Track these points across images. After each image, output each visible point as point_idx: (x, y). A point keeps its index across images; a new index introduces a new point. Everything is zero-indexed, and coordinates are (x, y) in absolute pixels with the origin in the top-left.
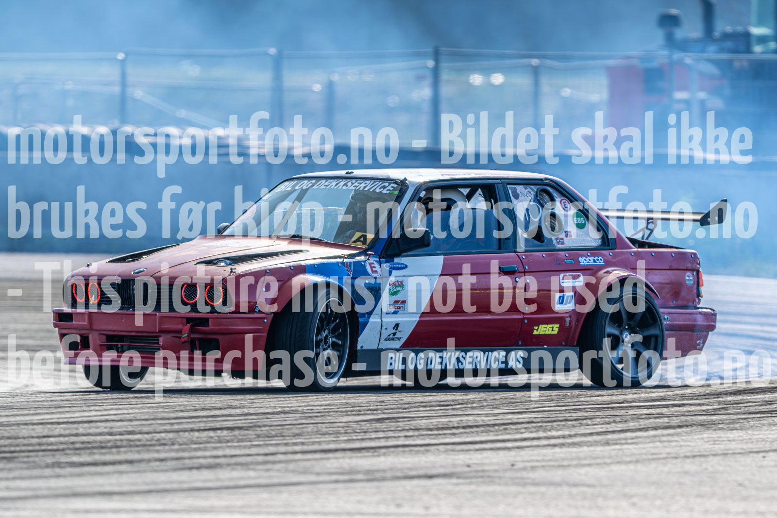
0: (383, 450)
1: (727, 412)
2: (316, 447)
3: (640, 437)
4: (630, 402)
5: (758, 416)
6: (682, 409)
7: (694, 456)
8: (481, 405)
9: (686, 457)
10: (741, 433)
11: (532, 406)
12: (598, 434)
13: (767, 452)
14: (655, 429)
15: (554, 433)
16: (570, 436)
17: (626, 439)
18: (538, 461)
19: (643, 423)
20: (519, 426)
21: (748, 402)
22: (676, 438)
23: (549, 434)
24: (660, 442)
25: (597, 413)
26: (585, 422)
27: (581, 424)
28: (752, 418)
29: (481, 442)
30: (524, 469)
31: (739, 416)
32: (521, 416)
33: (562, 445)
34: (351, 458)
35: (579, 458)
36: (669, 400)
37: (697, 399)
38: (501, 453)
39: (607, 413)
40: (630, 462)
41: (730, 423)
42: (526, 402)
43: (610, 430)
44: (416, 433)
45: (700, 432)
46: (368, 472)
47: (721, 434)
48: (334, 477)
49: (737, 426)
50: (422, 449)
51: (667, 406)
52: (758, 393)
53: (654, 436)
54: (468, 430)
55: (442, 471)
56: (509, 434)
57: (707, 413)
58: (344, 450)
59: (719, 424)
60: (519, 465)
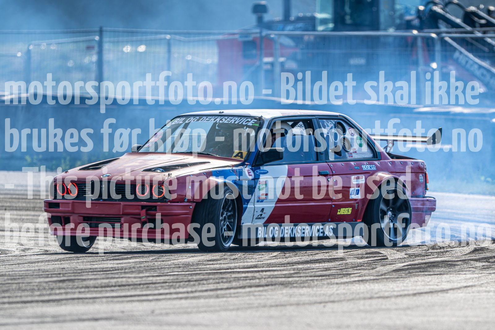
0: (65, 302)
1: (299, 275)
2: (18, 299)
3: (241, 293)
4: (233, 269)
5: (320, 278)
6: (268, 273)
7: (277, 306)
8: (130, 270)
9: (271, 306)
10: (309, 290)
11: (166, 271)
12: (211, 290)
13: (326, 302)
14: (250, 287)
15: (181, 290)
16: (192, 292)
17: (230, 294)
18: (170, 309)
19: (241, 283)
20: (157, 285)
21: (313, 269)
22: (264, 293)
23: (178, 290)
24: (254, 296)
25: (211, 276)
26: (202, 282)
27: (199, 284)
28: (317, 280)
29: (131, 296)
30: (161, 314)
31: (307, 278)
32: (158, 278)
33: (186, 298)
34: (42, 307)
35: (198, 307)
36: (260, 267)
37: (279, 267)
38: (145, 304)
39: (217, 276)
40: (233, 310)
41: (301, 283)
42: (161, 268)
43: (219, 287)
44: (87, 290)
45: (281, 289)
46: (54, 317)
47: (295, 290)
48: (31, 320)
49: (306, 285)
50: (91, 301)
51: (259, 271)
52: (320, 262)
53: (250, 292)
54: (122, 288)
55: (104, 315)
56: (150, 290)
57: (285, 276)
58: (37, 301)
59: (293, 283)
60: (157, 312)
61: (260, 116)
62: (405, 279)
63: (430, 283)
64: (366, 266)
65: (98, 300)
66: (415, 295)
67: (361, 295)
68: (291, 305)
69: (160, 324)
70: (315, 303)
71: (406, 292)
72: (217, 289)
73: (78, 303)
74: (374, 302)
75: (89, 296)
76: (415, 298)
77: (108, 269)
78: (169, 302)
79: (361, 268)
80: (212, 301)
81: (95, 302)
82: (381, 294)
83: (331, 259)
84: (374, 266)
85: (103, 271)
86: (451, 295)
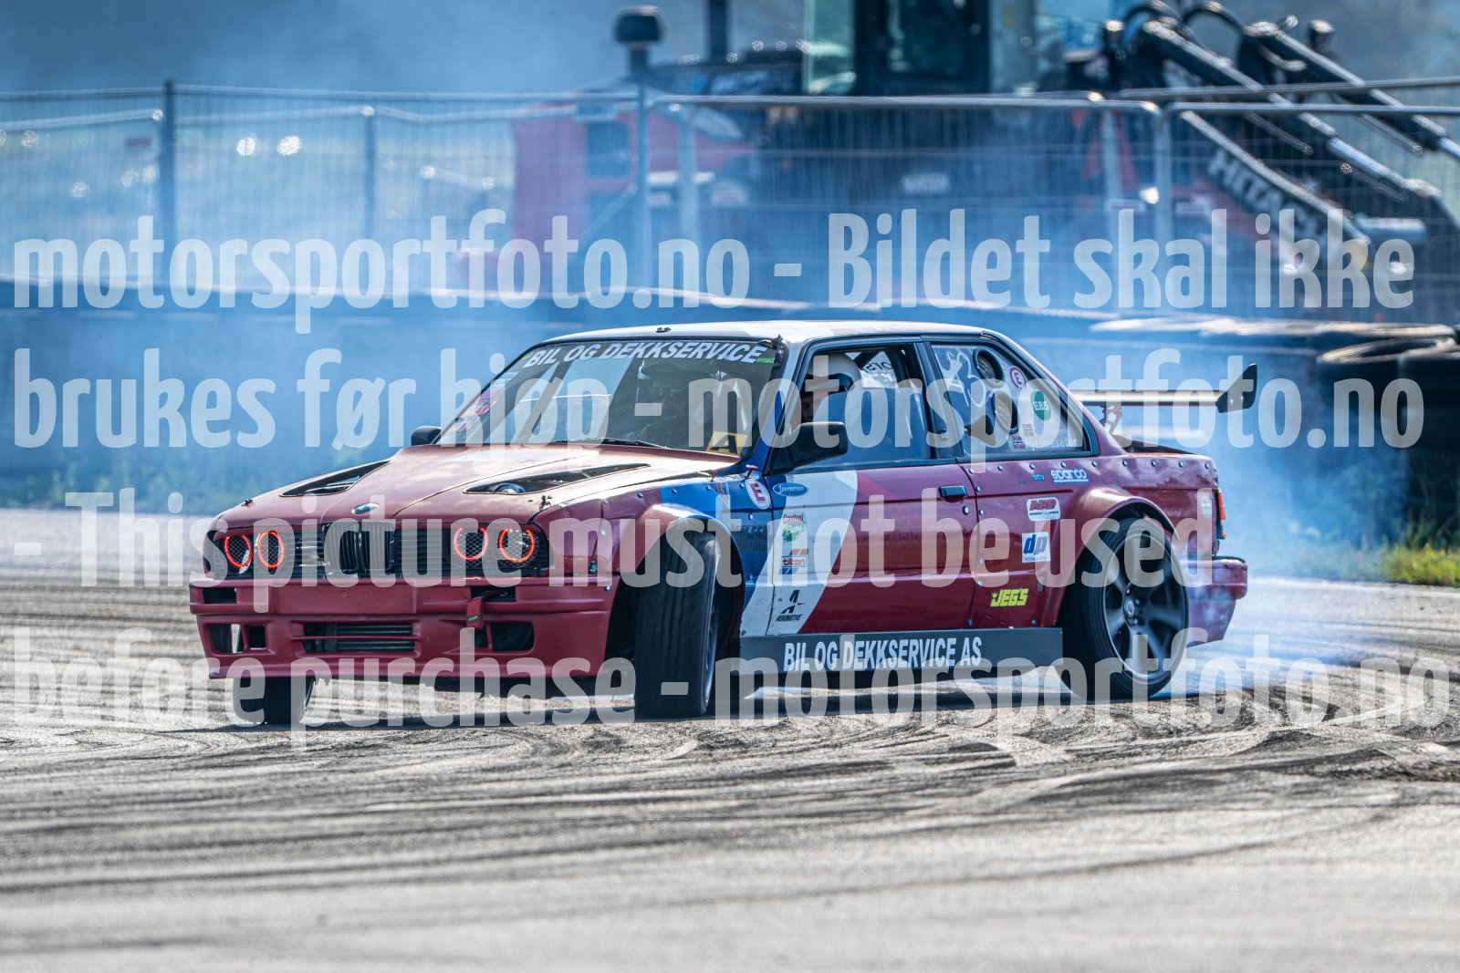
0: (62, 891)
1: (753, 812)
3: (579, 865)
4: (560, 794)
5: (817, 820)
6: (662, 807)
7: (688, 903)
8: (256, 799)
9: (671, 904)
10: (782, 856)
11: (360, 802)
12: (495, 857)
13: (834, 892)
14: (610, 846)
15: (405, 856)
16: (437, 862)
17: (551, 868)
18: (372, 912)
19: (583, 836)
20: (335, 842)
21: (796, 794)
22: (651, 866)
23: (396, 857)
24: (621, 873)
25: (493, 817)
26: (466, 833)
27: (459, 839)
28: (806, 827)
29: (259, 874)
30: (346, 928)
31: (778, 822)
32: (337, 822)
33: (420, 881)
35: (456, 907)
36: (637, 790)
37: (694, 787)
38: (300, 898)
39: (510, 816)
40: (558, 915)
41: (759, 836)
42: (347, 793)
43: (519, 848)
44: (128, 856)
45: (700, 855)
46: (30, 935)
47: (743, 858)
49: (774, 840)
50: (140, 888)
51: (634, 802)
52: (815, 775)
53: (608, 862)
55: (178, 932)
56: (314, 857)
57: (714, 816)
59: (738, 836)
60: (336, 920)
61: (775, 336)
62: (1067, 824)
63: (1140, 836)
64: (949, 787)
65: (161, 887)
66: (1093, 870)
67: (938, 873)
68: (730, 899)
69: (345, 956)
70: (802, 894)
71: (1068, 864)
72: (511, 855)
73: (103, 894)
74: (975, 891)
75: (133, 873)
76: (1095, 880)
77: (191, 796)
78: (370, 893)
79: (934, 791)
80: (496, 889)
81: (151, 892)
82: (996, 869)
83: (848, 765)
84: (975, 785)
85: (174, 801)
86: (1200, 872)
